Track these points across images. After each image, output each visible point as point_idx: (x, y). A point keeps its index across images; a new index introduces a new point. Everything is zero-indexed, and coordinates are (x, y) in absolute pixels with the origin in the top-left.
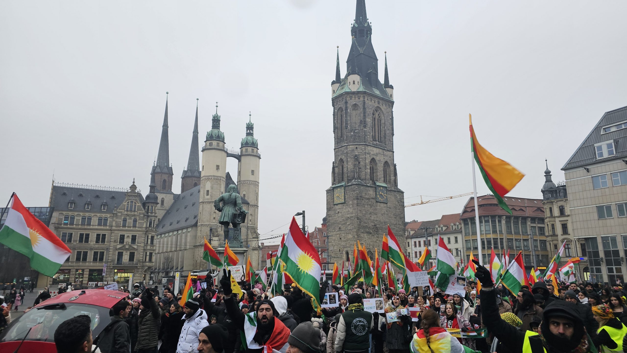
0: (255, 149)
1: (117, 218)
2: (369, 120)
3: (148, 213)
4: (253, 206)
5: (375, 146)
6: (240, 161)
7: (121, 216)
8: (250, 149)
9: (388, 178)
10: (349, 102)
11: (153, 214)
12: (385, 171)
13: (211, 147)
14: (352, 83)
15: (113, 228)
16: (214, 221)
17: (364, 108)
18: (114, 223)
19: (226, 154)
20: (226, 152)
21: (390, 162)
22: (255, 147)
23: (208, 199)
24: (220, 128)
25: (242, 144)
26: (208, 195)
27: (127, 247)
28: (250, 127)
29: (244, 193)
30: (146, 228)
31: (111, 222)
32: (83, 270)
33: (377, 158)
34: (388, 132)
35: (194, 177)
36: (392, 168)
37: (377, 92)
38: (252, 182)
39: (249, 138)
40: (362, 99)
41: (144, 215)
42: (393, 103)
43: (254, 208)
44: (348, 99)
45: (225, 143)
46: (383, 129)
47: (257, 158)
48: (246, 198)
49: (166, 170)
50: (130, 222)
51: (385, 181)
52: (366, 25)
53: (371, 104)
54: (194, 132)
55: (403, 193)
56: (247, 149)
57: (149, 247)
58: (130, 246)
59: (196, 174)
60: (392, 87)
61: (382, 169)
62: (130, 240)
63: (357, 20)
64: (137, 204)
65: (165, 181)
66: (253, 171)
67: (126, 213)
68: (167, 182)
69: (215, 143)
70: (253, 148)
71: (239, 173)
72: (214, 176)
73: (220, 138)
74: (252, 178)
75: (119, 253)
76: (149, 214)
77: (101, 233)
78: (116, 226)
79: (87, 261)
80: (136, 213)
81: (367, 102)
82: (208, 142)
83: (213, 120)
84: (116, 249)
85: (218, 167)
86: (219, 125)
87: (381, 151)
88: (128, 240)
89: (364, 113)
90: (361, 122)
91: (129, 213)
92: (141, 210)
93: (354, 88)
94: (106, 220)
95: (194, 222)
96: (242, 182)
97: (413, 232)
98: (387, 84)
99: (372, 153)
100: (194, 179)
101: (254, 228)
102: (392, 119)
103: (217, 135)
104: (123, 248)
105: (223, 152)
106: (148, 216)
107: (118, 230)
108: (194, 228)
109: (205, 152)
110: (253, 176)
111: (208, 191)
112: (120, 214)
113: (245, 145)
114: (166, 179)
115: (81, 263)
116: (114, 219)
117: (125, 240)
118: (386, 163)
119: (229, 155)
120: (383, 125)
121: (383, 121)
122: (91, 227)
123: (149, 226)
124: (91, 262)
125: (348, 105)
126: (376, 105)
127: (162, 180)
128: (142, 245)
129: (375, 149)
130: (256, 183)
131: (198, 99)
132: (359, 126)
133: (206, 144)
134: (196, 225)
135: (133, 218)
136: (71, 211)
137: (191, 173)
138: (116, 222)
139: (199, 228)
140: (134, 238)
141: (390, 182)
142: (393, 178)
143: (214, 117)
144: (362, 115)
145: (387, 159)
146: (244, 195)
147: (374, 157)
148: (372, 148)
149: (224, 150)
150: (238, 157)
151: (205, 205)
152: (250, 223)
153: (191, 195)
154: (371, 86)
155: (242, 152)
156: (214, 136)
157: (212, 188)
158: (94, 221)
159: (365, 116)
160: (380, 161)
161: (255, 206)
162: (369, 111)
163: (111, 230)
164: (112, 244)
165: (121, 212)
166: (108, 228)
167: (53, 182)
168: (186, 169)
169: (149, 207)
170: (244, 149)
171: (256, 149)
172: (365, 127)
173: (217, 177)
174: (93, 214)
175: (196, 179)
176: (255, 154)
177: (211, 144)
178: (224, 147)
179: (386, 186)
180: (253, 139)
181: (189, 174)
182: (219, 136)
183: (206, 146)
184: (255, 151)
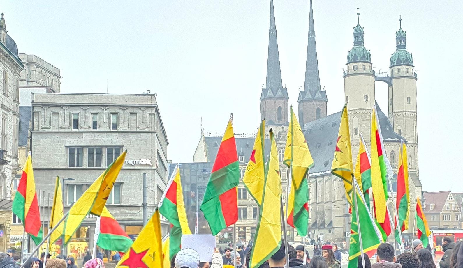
4: (412, 145)
6: (390, 85)
8: (403, 68)
13: (356, 72)
19: (373, 79)
20: (374, 76)
22: (409, 65)
24: (364, 44)
25: (392, 62)
26: (356, 134)
28: (401, 37)
29: (399, 128)
32: (245, 228)
35: (316, 99)
38: (408, 113)
39: (402, 52)
43: (413, 148)
45: (372, 64)
48: (402, 135)
49: (280, 94)
56: (400, 69)
59: (318, 95)
65: (280, 108)
66: (409, 98)
68: (283, 110)
69: (360, 66)
70: (408, 67)
71: (390, 103)
72: (362, 109)
73: (366, 58)
74: (408, 108)
79: (248, 218)
82: (351, 65)
83: (354, 34)
85: (366, 97)
86: (363, 40)
96: (395, 114)
100: (315, 102)
101: (415, 174)
103: (362, 55)
105: (371, 77)
109: (348, 78)
110: (409, 104)
111: (356, 129)
113: (396, 62)
114: (282, 105)
115: (242, 220)
119: (377, 79)
124: (251, 219)
127: (277, 108)
130: (414, 114)
133: (348, 67)
137: (311, 94)
143: (356, 30)
146: (400, 131)
149: (371, 75)
150: (389, 81)
152: (410, 167)
153: (322, 128)
155: (392, 72)
156: (358, 55)
157: (361, 125)
161: (415, 145)
167: (202, 132)
170: (395, 69)
171: (411, 67)
173: (365, 110)
175: (318, 103)
176: (410, 74)
177: (355, 68)
178: (371, 69)
180: (407, 53)
181: (308, 96)
182: (364, 56)
183: (348, 71)
184: (410, 70)
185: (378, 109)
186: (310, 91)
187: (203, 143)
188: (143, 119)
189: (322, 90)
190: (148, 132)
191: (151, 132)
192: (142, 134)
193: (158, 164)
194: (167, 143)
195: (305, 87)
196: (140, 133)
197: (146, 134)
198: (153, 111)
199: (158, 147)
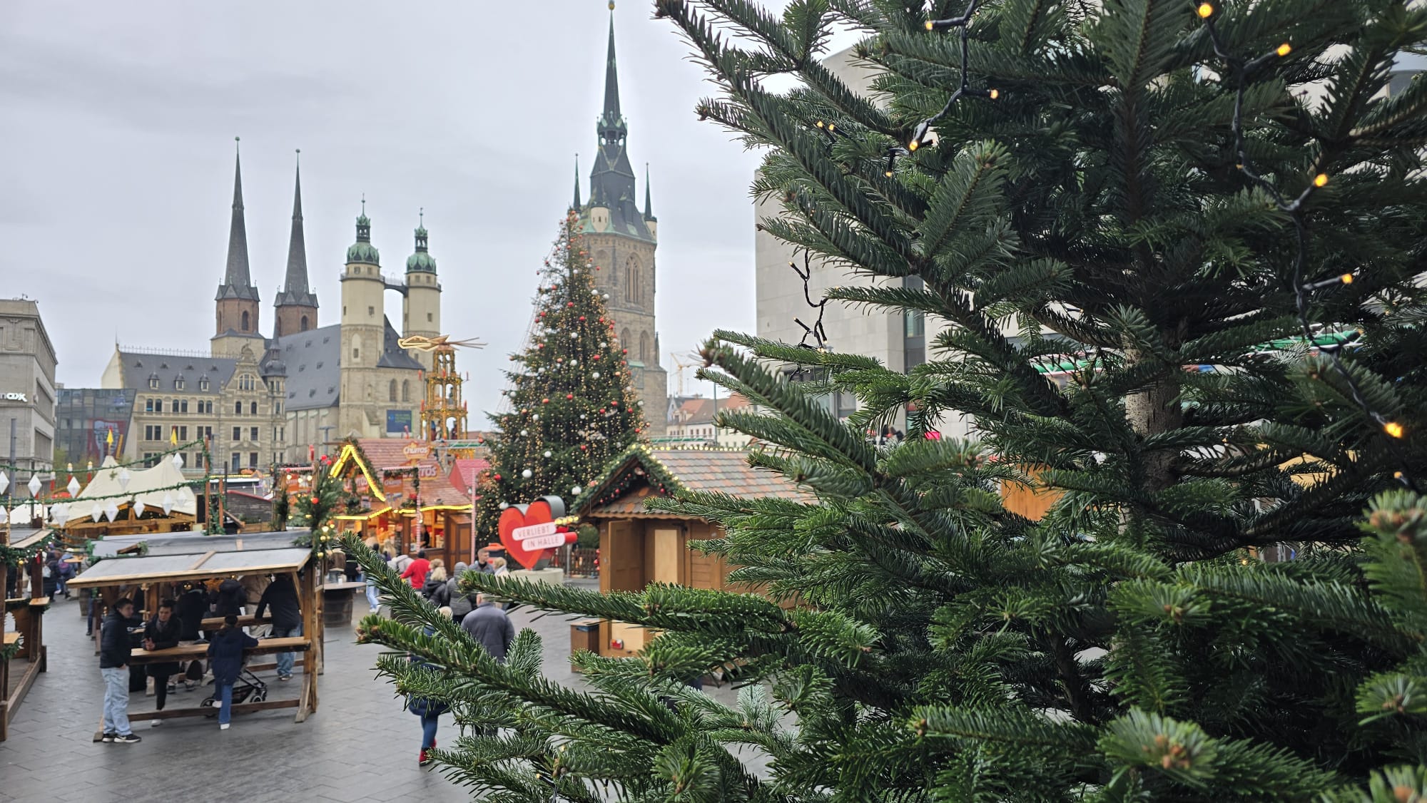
0: (433, 276)
1: (226, 402)
2: (621, 275)
3: (272, 392)
5: (630, 310)
6: (406, 295)
7: (233, 398)
8: (423, 276)
9: (646, 353)
10: (592, 247)
11: (281, 395)
12: (642, 344)
13: (358, 276)
14: (597, 219)
15: (222, 417)
16: (369, 399)
17: (614, 258)
18: (222, 409)
19: (383, 287)
20: (383, 283)
21: (649, 332)
22: (431, 274)
23: (357, 364)
24: (371, 241)
25: (409, 267)
26: (356, 356)
27: (246, 445)
28: (421, 237)
30: (272, 415)
31: (218, 408)
33: (631, 328)
34: (647, 288)
35: (301, 306)
36: (652, 340)
37: (633, 231)
38: (429, 333)
39: (422, 256)
40: (611, 244)
41: (268, 397)
42: (655, 246)
44: (592, 242)
45: (381, 268)
46: (640, 285)
47: (436, 292)
48: (420, 361)
49: (246, 294)
50: (246, 407)
51: (642, 359)
52: (618, 125)
53: (624, 250)
54: (294, 218)
55: (665, 373)
56: (419, 277)
57: (278, 445)
58: (250, 444)
59: (305, 301)
60: (655, 220)
61: (637, 342)
62: (249, 435)
63: (605, 115)
64: (255, 380)
65: (245, 314)
66: (430, 315)
67: (239, 393)
68: (250, 316)
69: (364, 269)
71: (406, 317)
72: (366, 325)
73: (372, 259)
74: (428, 326)
75: (234, 454)
76: (275, 394)
77: (205, 425)
78: (226, 415)
80: (255, 394)
81: (617, 247)
82: (352, 267)
83: (357, 226)
84: (230, 449)
85: (371, 310)
86: (369, 236)
87: (637, 316)
88: (245, 436)
89: (614, 264)
90: (609, 277)
91: (244, 393)
92: (262, 388)
93: (600, 228)
94: (209, 405)
95: (331, 400)
96: (412, 332)
97: (690, 415)
98: (648, 215)
99: (624, 321)
100: (300, 309)
102: (654, 269)
103: (366, 254)
104: (240, 447)
105: (379, 284)
106: (274, 398)
107: (230, 420)
108: (334, 410)
109: (347, 283)
110: (429, 321)
111: (356, 350)
112: (230, 396)
113: (414, 268)
114: (249, 310)
116: (223, 403)
117: (242, 435)
118: (644, 332)
119: (387, 287)
120: (640, 279)
121: (641, 273)
122: (189, 416)
123: (277, 413)
125: (592, 252)
126: (632, 251)
127: (241, 313)
128: (268, 442)
129: (628, 315)
131: (298, 151)
132: (607, 282)
133: (348, 269)
134: (336, 404)
135: (251, 401)
136: (156, 392)
137: (295, 297)
138: (226, 408)
139: (343, 411)
140: (254, 432)
141: (648, 359)
142: (653, 353)
143: (360, 222)
144: (611, 267)
145: (645, 327)
147: (628, 326)
148: (624, 314)
149: (379, 281)
150: (404, 290)
151: (352, 374)
153: (308, 345)
154: (625, 220)
155: (409, 279)
156: (362, 255)
157: (364, 345)
158: (193, 407)
159: (615, 269)
160: (635, 331)
162: (622, 261)
163: (219, 420)
164: (223, 441)
165: (232, 393)
166: (214, 417)
167: (117, 345)
168: (282, 290)
169: (272, 383)
170: (413, 276)
172: (615, 285)
173: (370, 326)
174: (189, 397)
175: (304, 309)
176: (432, 285)
177: (357, 270)
178: (378, 274)
179: (642, 365)
180: (428, 258)
181: (291, 300)
182: (370, 256)
183: (348, 273)
184: (432, 280)
185: (387, 324)
186: (293, 293)
187: (117, 362)
188: (14, 335)
189: (311, 292)
190: (22, 355)
191: (27, 355)
192: (11, 357)
193: (37, 399)
194: (55, 362)
195: (287, 287)
196: (7, 354)
197: (18, 358)
198: (33, 325)
199: (38, 373)
